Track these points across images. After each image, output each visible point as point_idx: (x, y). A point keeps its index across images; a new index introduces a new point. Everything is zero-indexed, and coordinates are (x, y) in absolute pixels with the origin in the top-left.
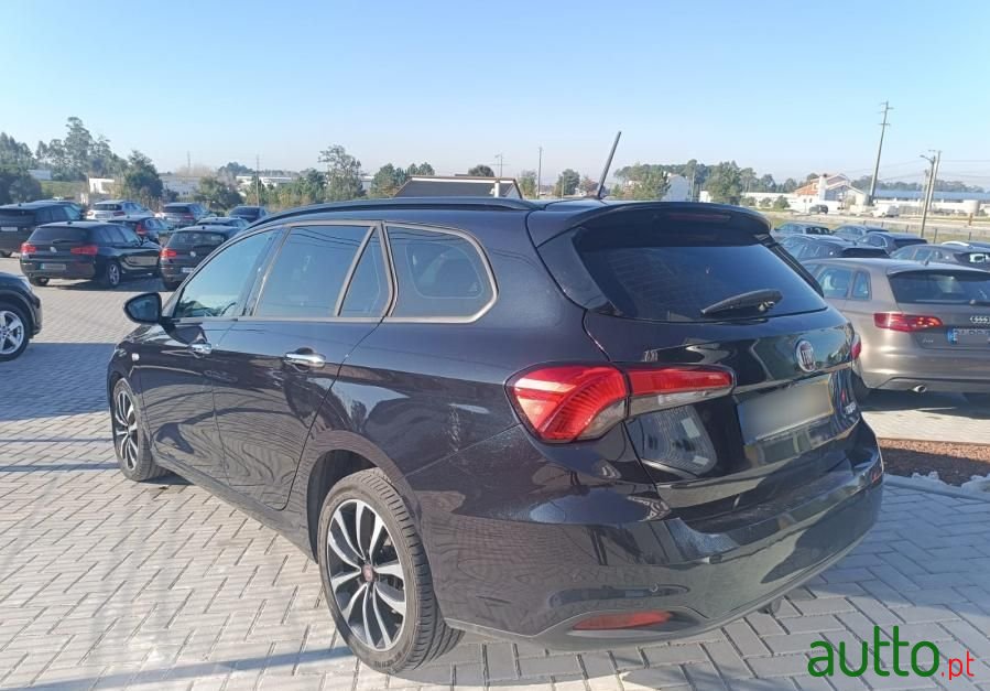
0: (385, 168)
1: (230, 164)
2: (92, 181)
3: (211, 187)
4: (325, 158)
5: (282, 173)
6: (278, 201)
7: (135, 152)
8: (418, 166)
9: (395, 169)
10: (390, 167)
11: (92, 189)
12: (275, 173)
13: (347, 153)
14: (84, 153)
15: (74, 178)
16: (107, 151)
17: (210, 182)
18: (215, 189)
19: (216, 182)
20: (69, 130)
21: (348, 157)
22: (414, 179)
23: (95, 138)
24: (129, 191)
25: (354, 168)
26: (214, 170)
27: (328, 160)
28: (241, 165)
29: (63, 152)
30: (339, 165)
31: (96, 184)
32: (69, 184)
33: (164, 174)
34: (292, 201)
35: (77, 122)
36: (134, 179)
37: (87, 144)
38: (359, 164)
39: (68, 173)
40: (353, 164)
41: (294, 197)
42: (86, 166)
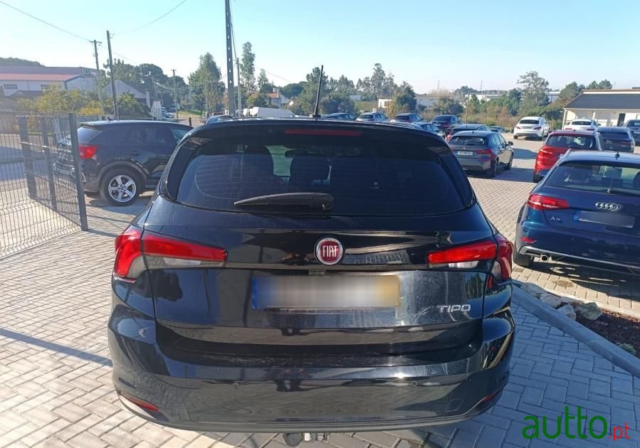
0: (570, 85)
1: (463, 87)
2: (380, 101)
3: (445, 102)
4: (522, 80)
5: (495, 92)
6: (486, 111)
7: (404, 83)
8: (598, 83)
9: (578, 85)
10: (575, 84)
11: (379, 106)
12: (491, 92)
13: (539, 76)
14: (380, 84)
15: (372, 100)
16: (392, 82)
17: (444, 99)
18: (447, 104)
19: (449, 100)
20: (374, 71)
21: (540, 79)
22: (585, 93)
23: (387, 76)
24: (397, 106)
25: (543, 87)
26: (451, 91)
27: (524, 82)
28: (469, 87)
29: (369, 84)
30: (532, 85)
31: (382, 103)
32: (368, 103)
33: (419, 95)
34: (495, 111)
35: (379, 66)
36: (401, 99)
37: (382, 78)
38: (547, 83)
39: (370, 96)
40: (543, 84)
41: (497, 108)
42: (380, 92)
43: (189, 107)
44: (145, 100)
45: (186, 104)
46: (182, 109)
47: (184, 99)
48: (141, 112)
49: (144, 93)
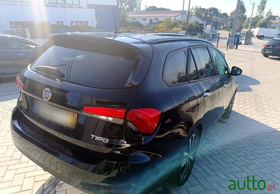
43: (228, 27)
44: (203, 24)
45: (226, 26)
46: (223, 29)
47: (226, 24)
48: (199, 30)
49: (204, 21)
